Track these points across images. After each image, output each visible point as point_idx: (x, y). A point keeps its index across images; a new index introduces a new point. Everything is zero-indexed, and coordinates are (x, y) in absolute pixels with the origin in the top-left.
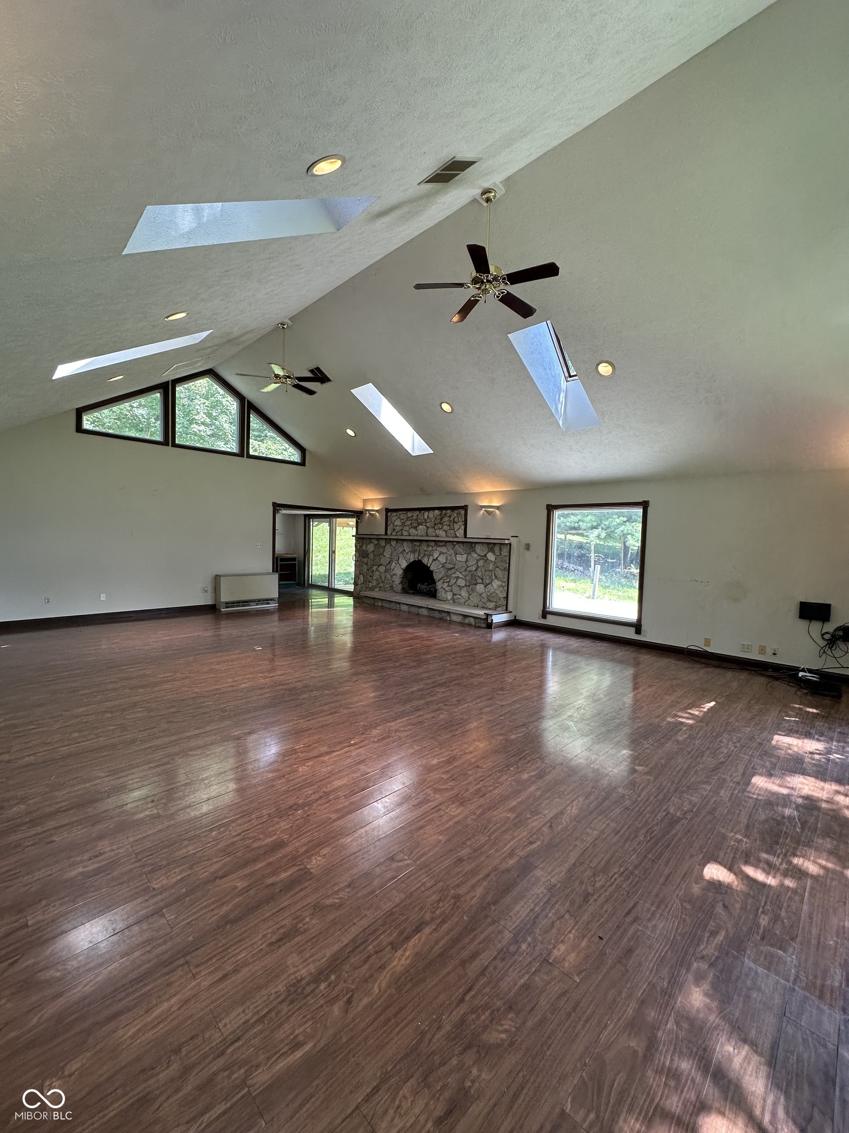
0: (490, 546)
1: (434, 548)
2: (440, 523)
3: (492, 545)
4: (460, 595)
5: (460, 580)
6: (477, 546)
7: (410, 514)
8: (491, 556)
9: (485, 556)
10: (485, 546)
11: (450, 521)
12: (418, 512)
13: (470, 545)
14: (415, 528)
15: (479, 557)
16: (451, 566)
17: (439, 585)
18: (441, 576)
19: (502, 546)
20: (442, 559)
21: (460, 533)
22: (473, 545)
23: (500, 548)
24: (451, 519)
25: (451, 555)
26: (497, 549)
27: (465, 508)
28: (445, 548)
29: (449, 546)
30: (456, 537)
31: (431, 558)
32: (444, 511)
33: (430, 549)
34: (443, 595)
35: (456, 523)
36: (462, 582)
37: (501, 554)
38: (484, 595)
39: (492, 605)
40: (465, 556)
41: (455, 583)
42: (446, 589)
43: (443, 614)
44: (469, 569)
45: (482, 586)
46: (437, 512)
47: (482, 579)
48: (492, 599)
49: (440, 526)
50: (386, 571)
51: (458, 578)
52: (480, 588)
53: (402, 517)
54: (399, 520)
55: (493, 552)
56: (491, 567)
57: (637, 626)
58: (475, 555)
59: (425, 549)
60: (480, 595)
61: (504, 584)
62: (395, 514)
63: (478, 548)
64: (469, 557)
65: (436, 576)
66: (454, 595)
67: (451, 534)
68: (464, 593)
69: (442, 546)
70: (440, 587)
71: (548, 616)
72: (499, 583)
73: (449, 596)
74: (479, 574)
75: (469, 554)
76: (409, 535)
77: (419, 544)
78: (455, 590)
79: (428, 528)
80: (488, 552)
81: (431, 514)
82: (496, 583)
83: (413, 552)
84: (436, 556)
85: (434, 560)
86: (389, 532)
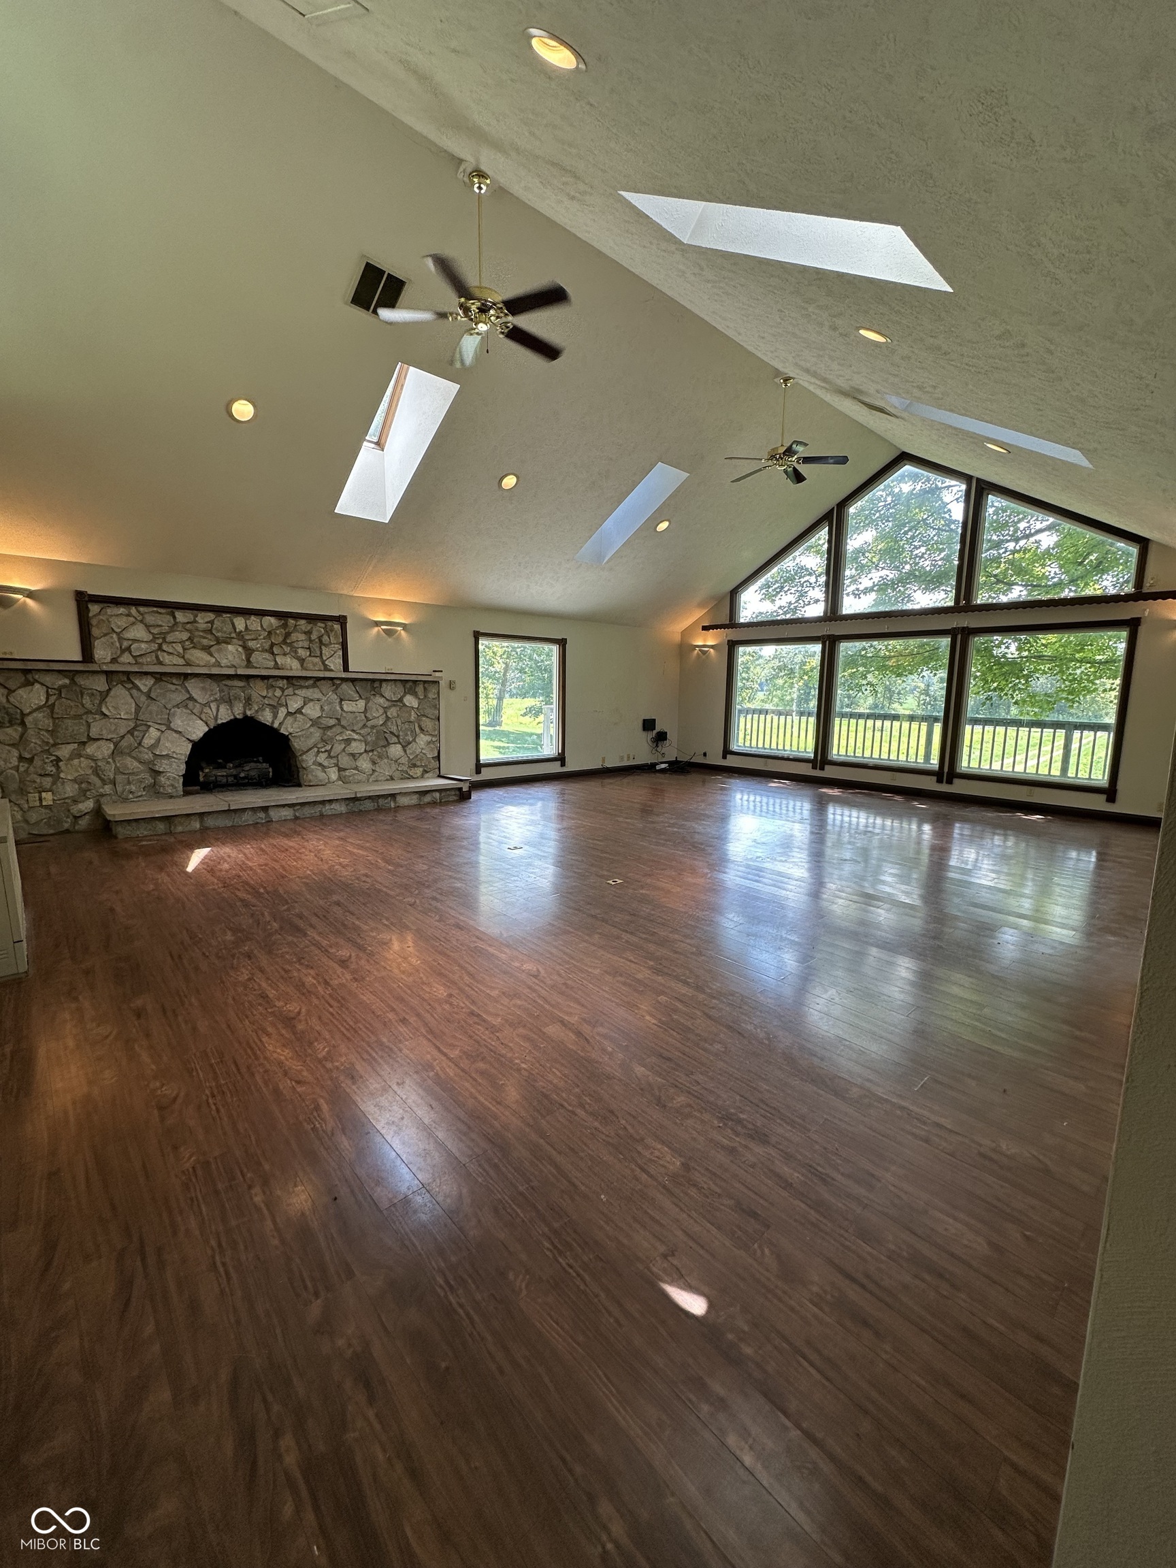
0: (408, 685)
1: (290, 691)
2: (284, 642)
3: (410, 684)
4: (356, 768)
5: (354, 744)
6: (384, 685)
7: (181, 616)
8: (410, 701)
9: (401, 700)
10: (399, 684)
11: (311, 641)
12: (211, 616)
13: (371, 684)
14: (207, 649)
15: (390, 704)
16: (332, 722)
17: (308, 760)
18: (311, 742)
19: (426, 685)
20: (313, 711)
21: (335, 663)
22: (376, 684)
23: (425, 689)
24: (314, 637)
25: (330, 703)
26: (420, 689)
27: (342, 620)
28: (316, 690)
29: (325, 686)
30: (326, 668)
31: (282, 712)
32: (291, 622)
33: (278, 693)
34: (321, 775)
35: (326, 645)
36: (357, 747)
37: (425, 696)
38: (404, 760)
39: (419, 771)
40: (361, 704)
41: (344, 750)
42: (326, 764)
43: (381, 801)
44: (369, 723)
45: (399, 746)
46: (272, 620)
47: (398, 737)
48: (418, 763)
49: (287, 649)
50: (117, 752)
51: (348, 741)
52: (395, 750)
53: (150, 619)
54: (141, 627)
55: (415, 694)
56: (413, 716)
57: (561, 759)
58: (382, 700)
59: (264, 694)
60: (396, 761)
61: (434, 739)
62: (122, 610)
63: (387, 690)
64: (369, 705)
65: (296, 744)
66: (340, 770)
67: (314, 665)
68: (364, 764)
69: (307, 687)
70: (311, 763)
71: (483, 770)
72: (428, 738)
73: (334, 775)
74: (394, 729)
75: (368, 700)
76: (188, 664)
77: (241, 684)
78: (345, 761)
79: (249, 652)
80: (405, 694)
81: (254, 623)
82: (423, 740)
83: (230, 702)
84: (294, 705)
85: (289, 714)
86: (102, 653)
